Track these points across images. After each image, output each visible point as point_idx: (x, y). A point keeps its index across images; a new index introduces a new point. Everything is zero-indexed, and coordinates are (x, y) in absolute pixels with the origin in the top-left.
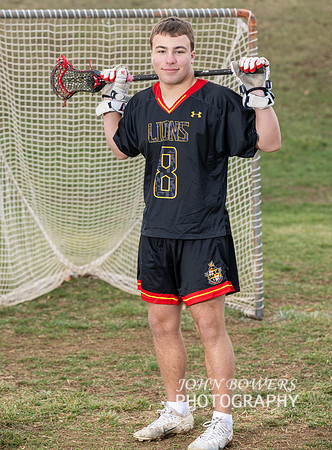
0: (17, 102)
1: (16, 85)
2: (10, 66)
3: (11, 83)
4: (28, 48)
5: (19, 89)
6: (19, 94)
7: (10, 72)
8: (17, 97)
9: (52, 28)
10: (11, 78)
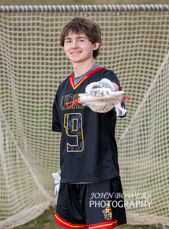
0: (16, 75)
1: (15, 62)
2: (11, 48)
3: (12, 61)
4: (24, 35)
5: (18, 65)
6: (17, 69)
7: (11, 52)
8: (16, 71)
9: (43, 20)
10: (11, 57)
